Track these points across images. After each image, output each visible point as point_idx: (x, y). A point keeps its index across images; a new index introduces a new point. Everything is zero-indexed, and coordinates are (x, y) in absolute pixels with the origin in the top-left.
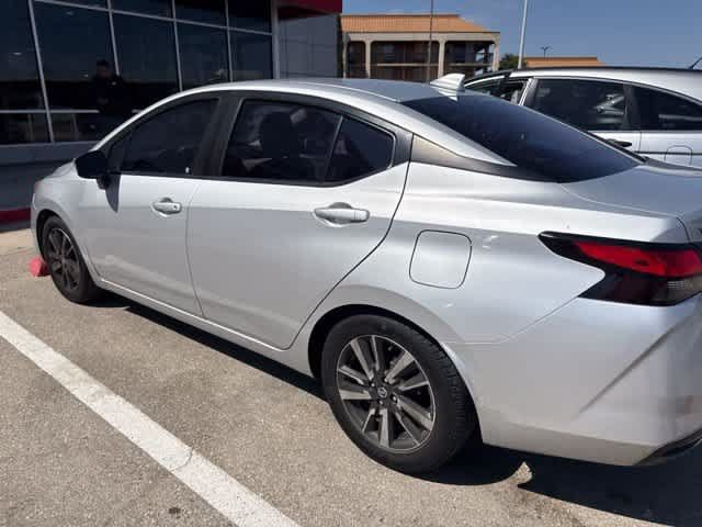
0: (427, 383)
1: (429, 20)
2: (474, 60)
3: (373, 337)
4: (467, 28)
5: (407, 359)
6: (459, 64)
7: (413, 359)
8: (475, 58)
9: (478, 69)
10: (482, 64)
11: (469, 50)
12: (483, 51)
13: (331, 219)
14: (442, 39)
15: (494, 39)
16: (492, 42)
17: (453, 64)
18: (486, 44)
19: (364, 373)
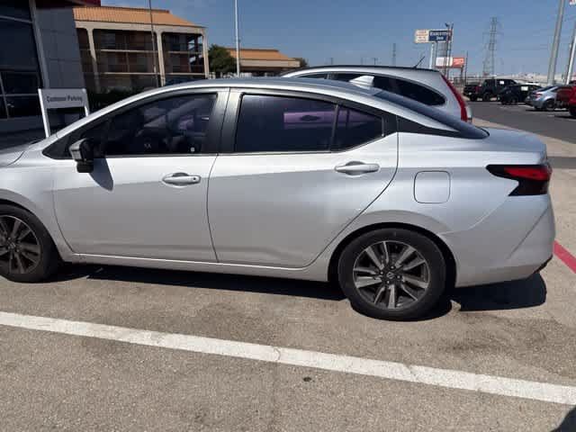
0: (424, 261)
1: (149, 13)
2: (187, 49)
3: (384, 242)
4: (177, 21)
5: (410, 250)
6: (176, 52)
7: (415, 250)
8: (187, 47)
9: (192, 56)
10: (193, 53)
11: (182, 41)
12: (193, 42)
13: (349, 172)
14: (159, 30)
15: (201, 33)
16: (200, 35)
17: (170, 52)
18: (195, 36)
19: (376, 267)
